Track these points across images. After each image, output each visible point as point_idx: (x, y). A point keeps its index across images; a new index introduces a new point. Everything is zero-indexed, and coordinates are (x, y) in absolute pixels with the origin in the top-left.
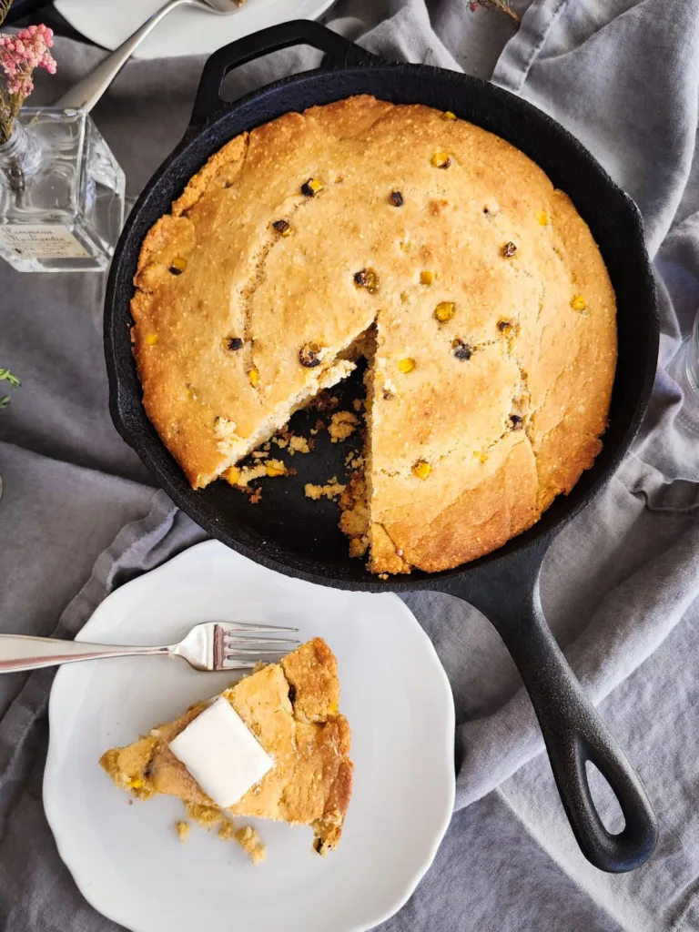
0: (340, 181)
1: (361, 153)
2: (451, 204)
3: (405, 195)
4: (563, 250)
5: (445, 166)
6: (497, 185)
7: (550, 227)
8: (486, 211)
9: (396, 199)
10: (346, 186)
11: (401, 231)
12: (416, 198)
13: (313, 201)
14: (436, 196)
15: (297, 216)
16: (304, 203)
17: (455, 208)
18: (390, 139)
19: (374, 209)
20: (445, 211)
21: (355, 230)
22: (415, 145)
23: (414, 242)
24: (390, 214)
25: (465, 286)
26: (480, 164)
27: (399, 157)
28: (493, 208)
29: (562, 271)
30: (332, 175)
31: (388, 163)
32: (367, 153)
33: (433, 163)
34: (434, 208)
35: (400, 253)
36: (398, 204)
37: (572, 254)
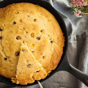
0: (5, 25)
1: (5, 19)
2: (23, 19)
3: (16, 22)
4: (42, 14)
5: (18, 13)
6: (27, 11)
7: (38, 12)
8: (28, 16)
9: (15, 23)
10: (6, 25)
11: (18, 28)
12: (17, 21)
13: (3, 31)
14: (20, 19)
15: (2, 35)
16: (2, 32)
17: (24, 19)
18: (8, 14)
19: (12, 27)
20: (23, 20)
21: (12, 32)
22: (12, 12)
23: (21, 28)
24: (15, 26)
25: (33, 30)
26: (23, 9)
27: (11, 16)
28: (29, 15)
29: (44, 17)
30: (3, 25)
31: (10, 18)
32: (6, 18)
33: (16, 13)
34: (21, 21)
35: (21, 31)
36: (15, 24)
37: (44, 14)
